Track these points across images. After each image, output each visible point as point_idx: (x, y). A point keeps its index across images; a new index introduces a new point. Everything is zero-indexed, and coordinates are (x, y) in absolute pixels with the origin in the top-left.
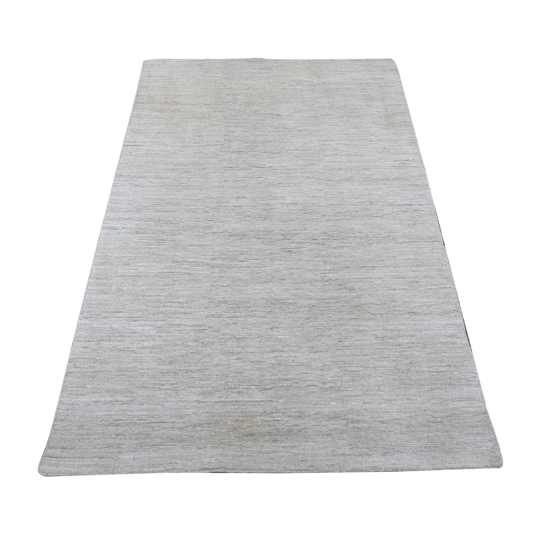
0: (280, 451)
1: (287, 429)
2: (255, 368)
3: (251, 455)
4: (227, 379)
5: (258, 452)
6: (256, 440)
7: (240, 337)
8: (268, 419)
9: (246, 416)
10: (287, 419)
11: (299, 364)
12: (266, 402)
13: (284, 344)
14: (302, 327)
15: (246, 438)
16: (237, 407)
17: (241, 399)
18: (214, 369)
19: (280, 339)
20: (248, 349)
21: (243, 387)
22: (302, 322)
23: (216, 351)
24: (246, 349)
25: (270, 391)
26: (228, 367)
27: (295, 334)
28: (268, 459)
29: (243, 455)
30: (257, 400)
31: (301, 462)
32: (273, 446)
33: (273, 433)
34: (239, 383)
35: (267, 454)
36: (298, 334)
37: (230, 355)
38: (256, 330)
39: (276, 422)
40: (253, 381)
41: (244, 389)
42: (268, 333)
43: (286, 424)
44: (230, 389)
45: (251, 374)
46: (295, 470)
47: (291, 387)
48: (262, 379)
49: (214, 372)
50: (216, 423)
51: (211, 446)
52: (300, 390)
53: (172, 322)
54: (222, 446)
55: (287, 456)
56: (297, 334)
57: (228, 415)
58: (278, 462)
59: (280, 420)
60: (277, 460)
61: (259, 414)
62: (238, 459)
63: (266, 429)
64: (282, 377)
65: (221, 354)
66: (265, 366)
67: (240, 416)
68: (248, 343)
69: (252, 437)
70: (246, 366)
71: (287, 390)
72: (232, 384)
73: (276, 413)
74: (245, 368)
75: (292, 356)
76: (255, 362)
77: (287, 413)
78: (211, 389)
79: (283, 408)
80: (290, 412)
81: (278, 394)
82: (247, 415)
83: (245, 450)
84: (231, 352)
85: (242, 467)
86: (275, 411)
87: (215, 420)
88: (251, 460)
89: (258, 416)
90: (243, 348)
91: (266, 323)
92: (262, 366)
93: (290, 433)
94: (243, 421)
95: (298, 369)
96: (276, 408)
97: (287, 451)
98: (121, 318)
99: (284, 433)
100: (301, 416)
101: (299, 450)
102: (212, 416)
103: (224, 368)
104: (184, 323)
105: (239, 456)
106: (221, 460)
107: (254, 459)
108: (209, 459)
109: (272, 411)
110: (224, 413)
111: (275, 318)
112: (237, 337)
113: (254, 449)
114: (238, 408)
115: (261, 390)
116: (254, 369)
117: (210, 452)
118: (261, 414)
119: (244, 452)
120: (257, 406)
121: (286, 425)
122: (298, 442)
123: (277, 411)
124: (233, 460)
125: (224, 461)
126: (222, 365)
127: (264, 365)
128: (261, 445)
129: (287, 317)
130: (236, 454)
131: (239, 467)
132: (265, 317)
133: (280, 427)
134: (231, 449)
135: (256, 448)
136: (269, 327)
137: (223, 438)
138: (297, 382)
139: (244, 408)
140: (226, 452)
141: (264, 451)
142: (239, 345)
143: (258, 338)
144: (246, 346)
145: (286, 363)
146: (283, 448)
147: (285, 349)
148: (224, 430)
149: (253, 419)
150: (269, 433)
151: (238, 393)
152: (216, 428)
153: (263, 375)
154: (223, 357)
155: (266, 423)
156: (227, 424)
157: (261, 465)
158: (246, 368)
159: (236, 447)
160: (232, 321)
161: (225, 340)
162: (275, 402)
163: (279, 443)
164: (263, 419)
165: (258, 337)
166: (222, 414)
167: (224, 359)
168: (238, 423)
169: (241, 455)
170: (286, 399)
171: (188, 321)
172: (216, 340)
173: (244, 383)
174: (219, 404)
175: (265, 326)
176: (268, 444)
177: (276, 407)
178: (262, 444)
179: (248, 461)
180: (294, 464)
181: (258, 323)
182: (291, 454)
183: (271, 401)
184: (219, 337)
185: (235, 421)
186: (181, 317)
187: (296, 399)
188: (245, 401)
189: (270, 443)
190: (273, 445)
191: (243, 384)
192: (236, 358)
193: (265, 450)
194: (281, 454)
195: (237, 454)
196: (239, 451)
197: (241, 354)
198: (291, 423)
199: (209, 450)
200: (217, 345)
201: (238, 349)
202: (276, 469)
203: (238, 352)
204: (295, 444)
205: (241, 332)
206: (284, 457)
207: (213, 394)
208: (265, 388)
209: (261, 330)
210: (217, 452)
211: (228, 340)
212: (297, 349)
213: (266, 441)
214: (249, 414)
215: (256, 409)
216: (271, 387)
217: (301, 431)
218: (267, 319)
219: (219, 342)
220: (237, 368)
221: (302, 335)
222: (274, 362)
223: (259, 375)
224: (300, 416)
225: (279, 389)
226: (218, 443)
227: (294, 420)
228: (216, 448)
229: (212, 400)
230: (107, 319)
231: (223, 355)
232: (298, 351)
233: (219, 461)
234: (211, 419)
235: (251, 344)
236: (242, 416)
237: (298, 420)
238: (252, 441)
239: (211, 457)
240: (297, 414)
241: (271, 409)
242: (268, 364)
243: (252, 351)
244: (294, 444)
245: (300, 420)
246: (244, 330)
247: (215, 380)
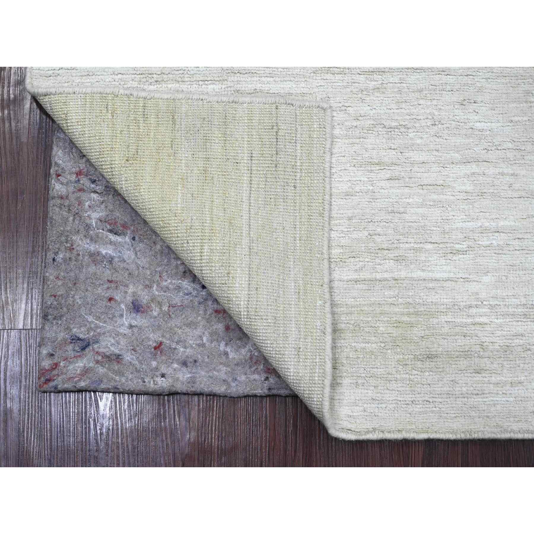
0: (489, 393)
1: (502, 345)
2: (430, 201)
3: (431, 400)
4: (371, 227)
5: (445, 395)
6: (441, 370)
7: (394, 124)
8: (461, 320)
9: (417, 314)
10: (499, 320)
11: (524, 194)
12: (456, 281)
13: (489, 144)
14: (526, 102)
15: (419, 364)
16: (396, 292)
17: (403, 274)
18: (342, 203)
19: (479, 130)
20: (411, 154)
21: (407, 245)
22: (526, 87)
23: (343, 160)
24: (407, 154)
25: (465, 256)
26: (373, 199)
27: (513, 119)
28: (464, 409)
29: (416, 399)
30: (438, 276)
31: (531, 416)
32: (476, 381)
33: (472, 353)
34: (398, 237)
35: (463, 399)
36: (520, 119)
37: (374, 169)
38: (428, 107)
39: (478, 327)
40: (428, 232)
41: (409, 252)
42: (454, 116)
43: (499, 333)
44: (379, 251)
45: (423, 216)
46: (519, 432)
47: (508, 249)
48: (447, 227)
49: (342, 212)
50: (356, 329)
51: (352, 381)
52: (527, 256)
53: (238, 86)
54: (372, 381)
55: (503, 402)
56: (516, 119)
57: (378, 310)
58: (486, 414)
59: (486, 324)
60: (484, 410)
61: (444, 309)
62: (405, 409)
63: (458, 344)
64: (488, 224)
65: (354, 166)
66: (452, 198)
67: (403, 314)
68: (411, 139)
69: (431, 363)
70: (411, 197)
71: (500, 256)
72: (383, 238)
73: (477, 306)
74: (407, 200)
75: (507, 174)
76: (429, 187)
77: (500, 308)
78: (339, 251)
79: (491, 295)
80: (505, 305)
81: (480, 265)
82: (418, 312)
83: (419, 390)
84: (377, 161)
85: (414, 427)
86: (475, 303)
87: (352, 322)
88: (432, 412)
89: (442, 314)
90: (401, 153)
91: (448, 88)
92: (445, 197)
93: (507, 353)
94: (411, 325)
95: (520, 207)
96: (477, 297)
97: (504, 392)
98: (124, 76)
99: (497, 353)
100: (530, 315)
101: (527, 389)
102: (347, 314)
103: (363, 200)
104: (266, 87)
105: (408, 402)
106: (372, 411)
107: (438, 409)
108: (350, 409)
109: (469, 303)
110: (370, 305)
111: (467, 75)
112: (387, 124)
113: (436, 389)
114: (400, 296)
115: (445, 255)
116: (428, 203)
117: (350, 396)
118: (447, 309)
119: (418, 396)
120: (438, 292)
121: (499, 335)
122: (526, 374)
123: (480, 303)
124: (396, 412)
125: (380, 414)
126: (358, 194)
127: (449, 193)
128: (451, 379)
129: (494, 74)
130: (401, 399)
131: (409, 427)
132: (446, 73)
133: (487, 338)
134: (391, 389)
135: (440, 385)
136: (455, 99)
137: (373, 363)
138: (520, 237)
139: (411, 294)
140: (383, 395)
141: (457, 393)
142: (392, 145)
143: (434, 127)
144: (408, 148)
145: (495, 191)
146: (496, 385)
147: (492, 156)
148: (373, 345)
149: (431, 320)
150: (466, 353)
151: (397, 260)
152: (356, 341)
153: (448, 218)
154: (360, 173)
155: (457, 329)
156: (379, 331)
157: (451, 421)
158: (411, 200)
159: (400, 385)
160: (373, 83)
161: (360, 133)
162: (475, 283)
163: (487, 375)
164: (450, 320)
165: (432, 125)
166: (366, 308)
167: (362, 179)
168: (400, 329)
169: (412, 402)
170: (497, 275)
171: (275, 81)
172: (342, 133)
173: (410, 237)
174: (358, 285)
175: (447, 97)
176: (466, 378)
177: (477, 294)
178: (454, 378)
179: (426, 413)
180: (516, 419)
181: (431, 87)
182: (512, 399)
183: (466, 280)
184: (346, 123)
185: (395, 325)
186: (258, 72)
187: (517, 275)
188: (412, 279)
189: (469, 375)
190: (475, 379)
191: (405, 240)
192: (388, 176)
193: (459, 391)
194: (492, 399)
195: (403, 399)
196: (408, 392)
197: (396, 167)
198: (508, 329)
199: (348, 391)
200: (345, 144)
201: (390, 154)
202: (482, 429)
203: (390, 161)
204: (519, 379)
205: (396, 111)
206: (498, 404)
207: (345, 262)
208: (453, 250)
209: (440, 107)
210: (363, 395)
211: (366, 131)
212: (518, 157)
213: (460, 372)
214: (423, 309)
215: (437, 297)
216: (464, 247)
217: (529, 350)
218: (451, 77)
219: (347, 137)
220: (391, 200)
221: (527, 123)
222: (469, 187)
223: (440, 218)
224: (527, 314)
225: (482, 252)
226: (363, 375)
227: (514, 323)
228: (361, 387)
229: (342, 277)
230: (94, 77)
231: (360, 169)
232: (520, 162)
233: (368, 414)
234: (344, 319)
235: (419, 141)
236: (409, 314)
237: (523, 323)
238: (432, 372)
239: (352, 404)
240: (520, 310)
241: (468, 297)
242: (458, 193)
243: (422, 159)
244: (518, 377)
245: (527, 323)
246: (401, 107)
247: (346, 230)
